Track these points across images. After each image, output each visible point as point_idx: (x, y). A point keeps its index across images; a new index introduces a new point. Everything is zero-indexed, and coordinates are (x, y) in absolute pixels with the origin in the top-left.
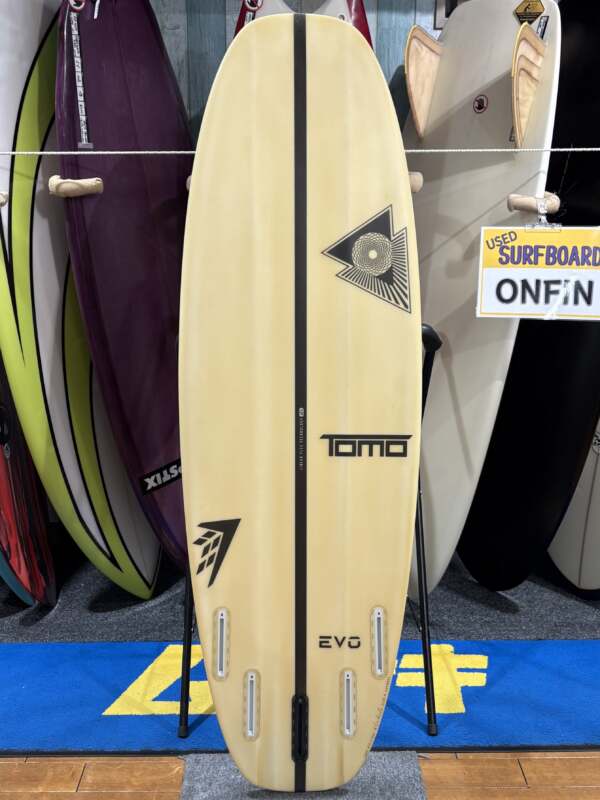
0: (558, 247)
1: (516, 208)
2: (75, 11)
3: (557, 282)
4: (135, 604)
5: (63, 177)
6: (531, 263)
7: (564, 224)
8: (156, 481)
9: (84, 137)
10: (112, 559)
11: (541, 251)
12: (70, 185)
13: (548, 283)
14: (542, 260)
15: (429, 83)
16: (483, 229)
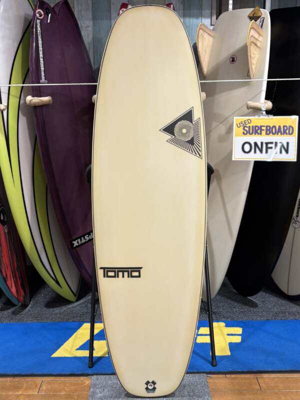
0: (271, 126)
1: (251, 108)
2: (39, 19)
3: (272, 143)
4: (68, 304)
5: (33, 96)
6: (258, 134)
7: (274, 115)
8: (78, 242)
9: (43, 77)
10: (57, 282)
11: (263, 128)
12: (36, 100)
13: (267, 144)
14: (264, 132)
15: (208, 50)
16: (235, 118)
